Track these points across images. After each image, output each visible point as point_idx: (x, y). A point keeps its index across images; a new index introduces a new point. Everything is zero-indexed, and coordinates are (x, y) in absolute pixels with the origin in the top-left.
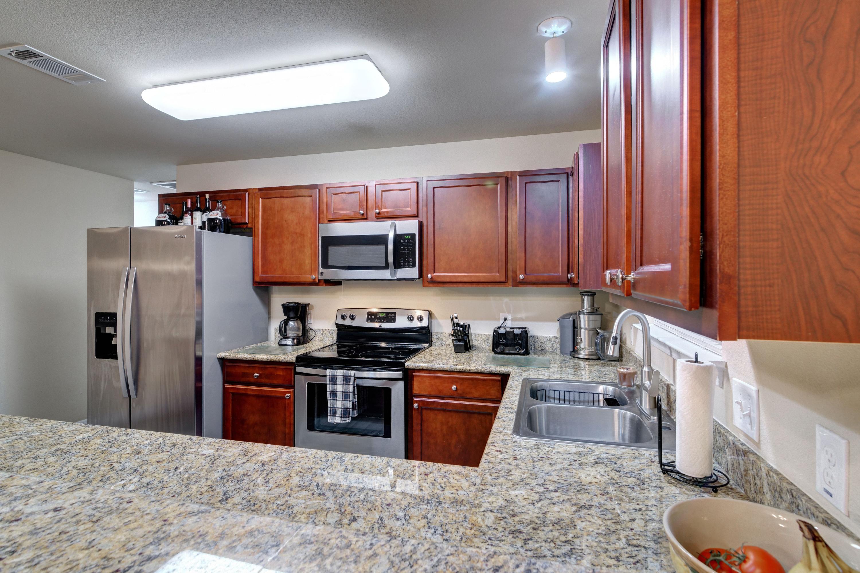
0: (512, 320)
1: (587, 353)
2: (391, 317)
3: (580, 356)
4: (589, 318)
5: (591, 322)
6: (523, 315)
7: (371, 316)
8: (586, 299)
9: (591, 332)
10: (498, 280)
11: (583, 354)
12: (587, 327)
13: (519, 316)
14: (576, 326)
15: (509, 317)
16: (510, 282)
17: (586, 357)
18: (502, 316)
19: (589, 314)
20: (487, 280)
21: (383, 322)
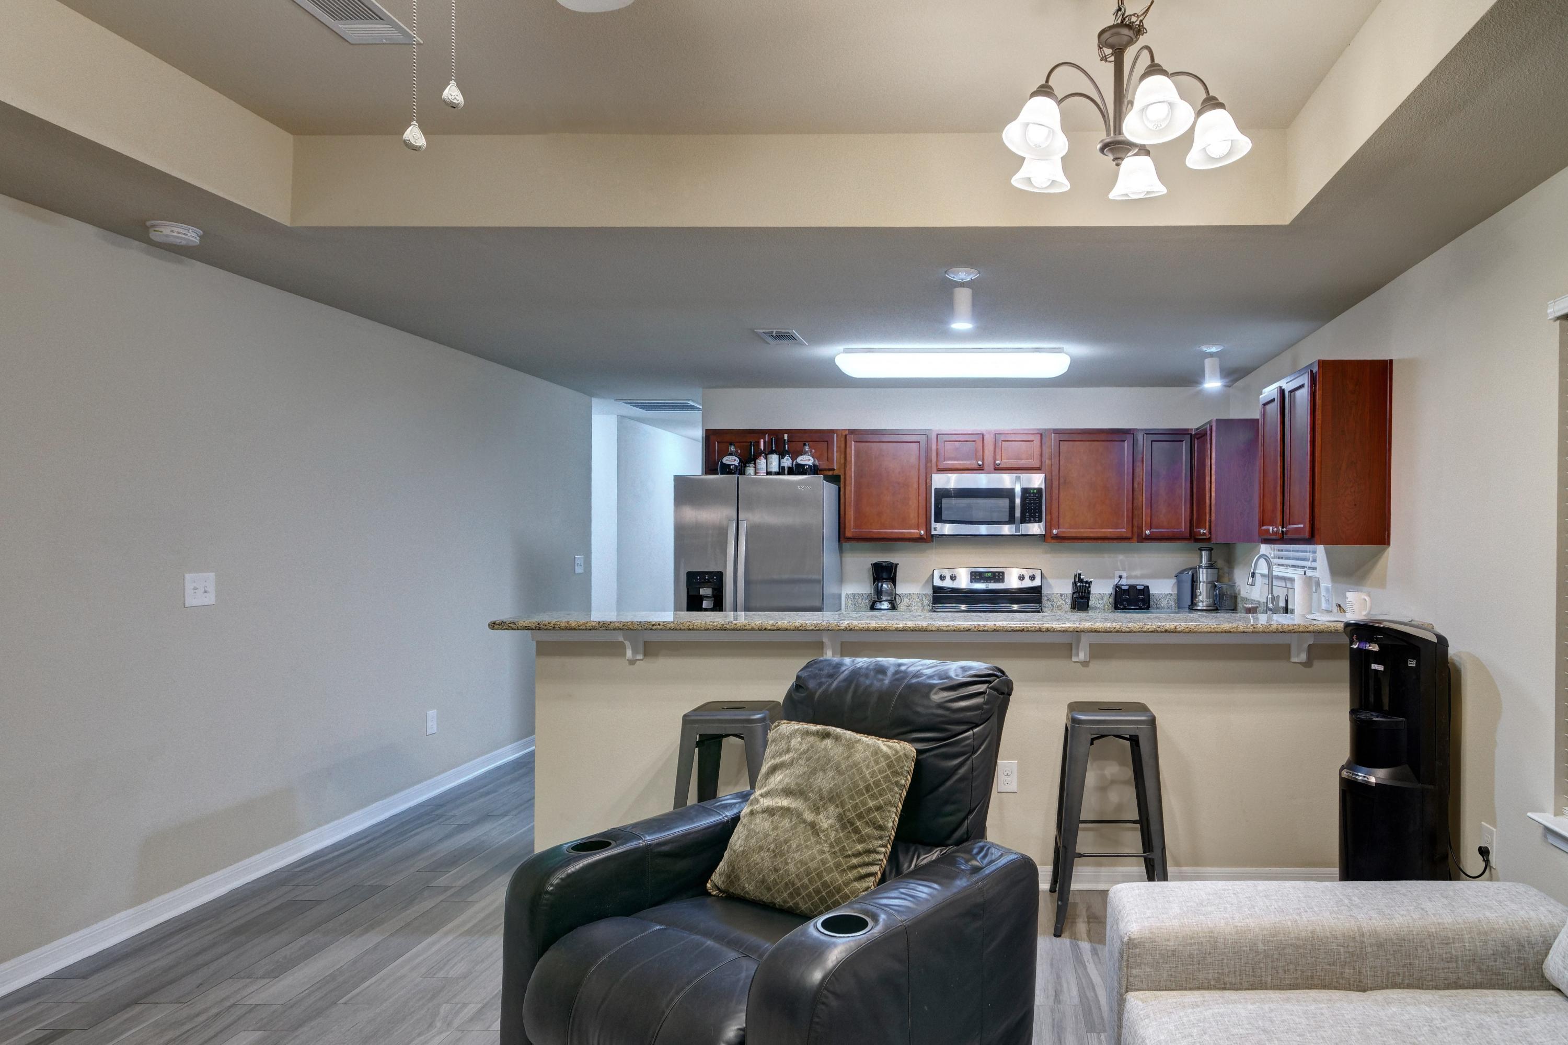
0: (1127, 578)
1: (1205, 604)
2: (999, 577)
3: (1199, 608)
4: (1207, 571)
5: (1209, 576)
6: (1138, 572)
7: (975, 577)
8: (1205, 554)
9: (1210, 585)
10: (1125, 535)
11: (1201, 606)
12: (1205, 580)
13: (1134, 573)
14: (1195, 579)
15: (1124, 575)
16: (1135, 538)
17: (1205, 608)
18: (1117, 573)
19: (1207, 568)
20: (1113, 536)
21: (990, 582)
